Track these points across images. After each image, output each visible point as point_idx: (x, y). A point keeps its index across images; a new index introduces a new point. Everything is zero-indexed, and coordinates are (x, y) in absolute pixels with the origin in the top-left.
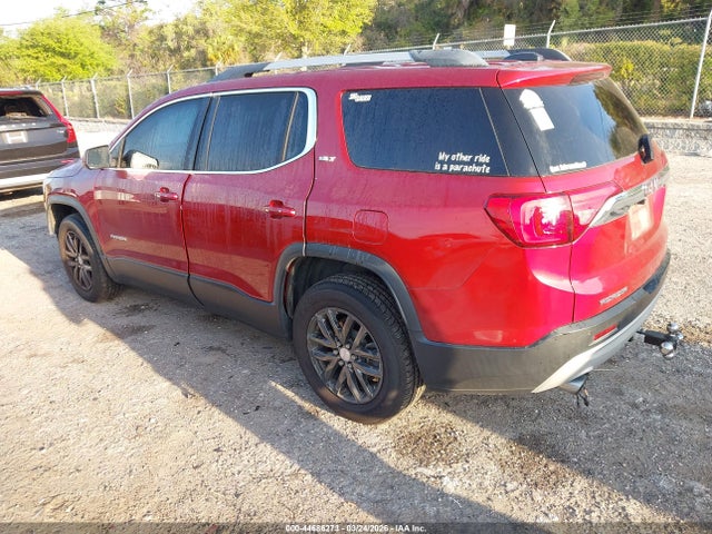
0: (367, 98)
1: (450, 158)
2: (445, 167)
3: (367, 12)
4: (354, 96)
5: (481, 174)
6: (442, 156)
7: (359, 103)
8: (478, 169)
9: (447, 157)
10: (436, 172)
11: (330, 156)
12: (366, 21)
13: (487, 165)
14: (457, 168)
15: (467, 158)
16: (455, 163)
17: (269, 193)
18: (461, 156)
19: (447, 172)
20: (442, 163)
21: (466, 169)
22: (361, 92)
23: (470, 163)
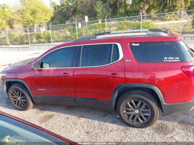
0: (138, 45)
1: (168, 59)
2: (167, 61)
3: (52, 14)
4: (133, 44)
5: (177, 62)
6: (165, 58)
7: (135, 46)
8: (176, 61)
9: (167, 58)
10: (165, 62)
11: (129, 60)
12: (52, 16)
13: (179, 59)
14: (171, 61)
15: (173, 58)
16: (170, 59)
17: (110, 71)
18: (171, 58)
19: (168, 62)
20: (166, 60)
21: (173, 61)
22: (136, 43)
23: (174, 59)
